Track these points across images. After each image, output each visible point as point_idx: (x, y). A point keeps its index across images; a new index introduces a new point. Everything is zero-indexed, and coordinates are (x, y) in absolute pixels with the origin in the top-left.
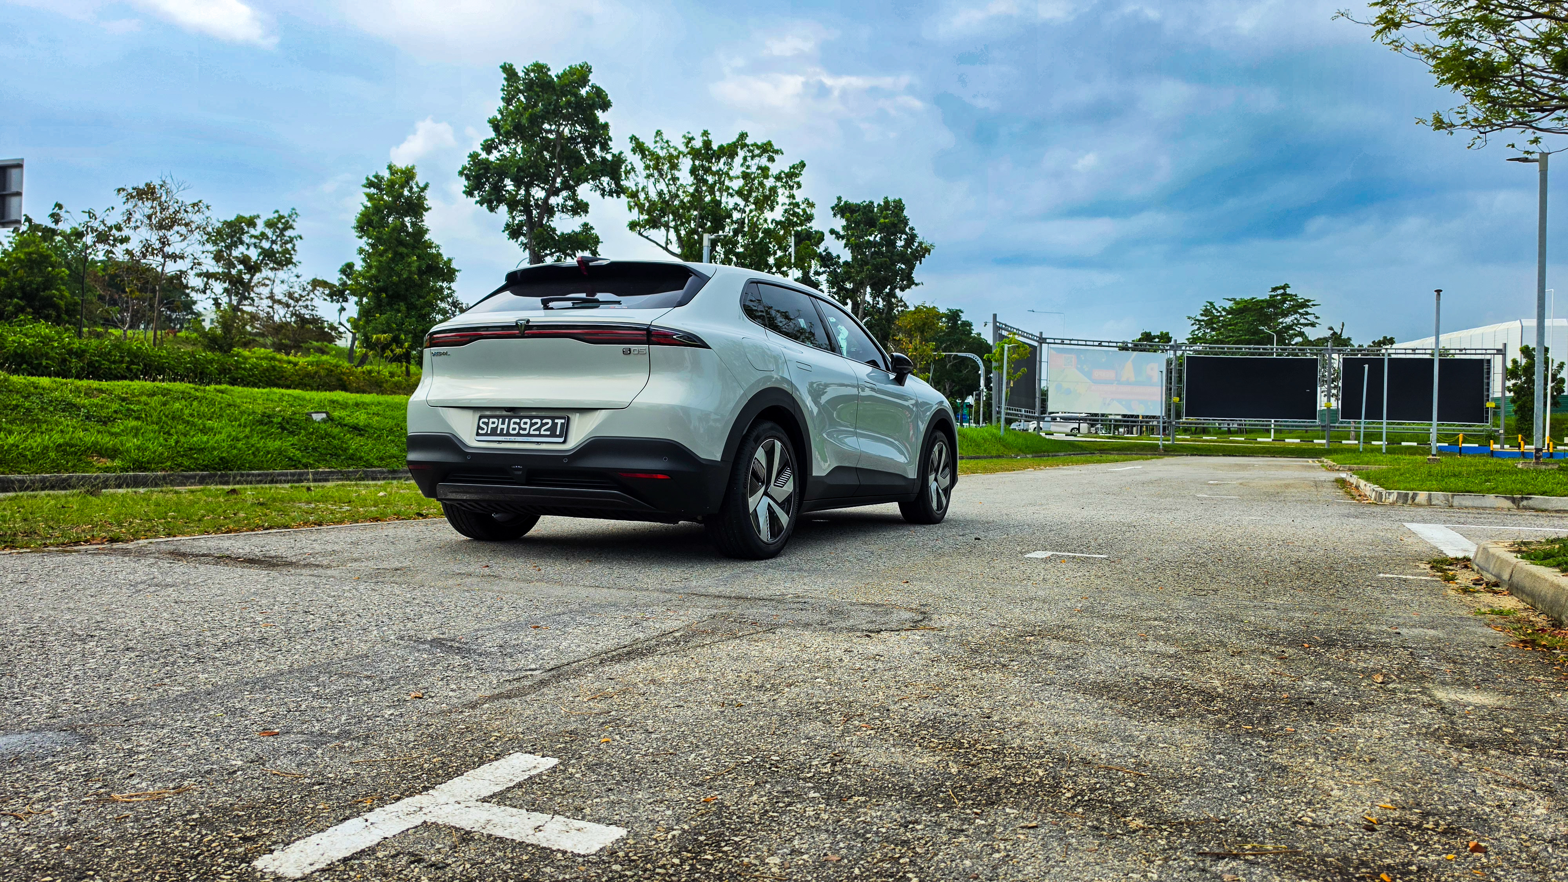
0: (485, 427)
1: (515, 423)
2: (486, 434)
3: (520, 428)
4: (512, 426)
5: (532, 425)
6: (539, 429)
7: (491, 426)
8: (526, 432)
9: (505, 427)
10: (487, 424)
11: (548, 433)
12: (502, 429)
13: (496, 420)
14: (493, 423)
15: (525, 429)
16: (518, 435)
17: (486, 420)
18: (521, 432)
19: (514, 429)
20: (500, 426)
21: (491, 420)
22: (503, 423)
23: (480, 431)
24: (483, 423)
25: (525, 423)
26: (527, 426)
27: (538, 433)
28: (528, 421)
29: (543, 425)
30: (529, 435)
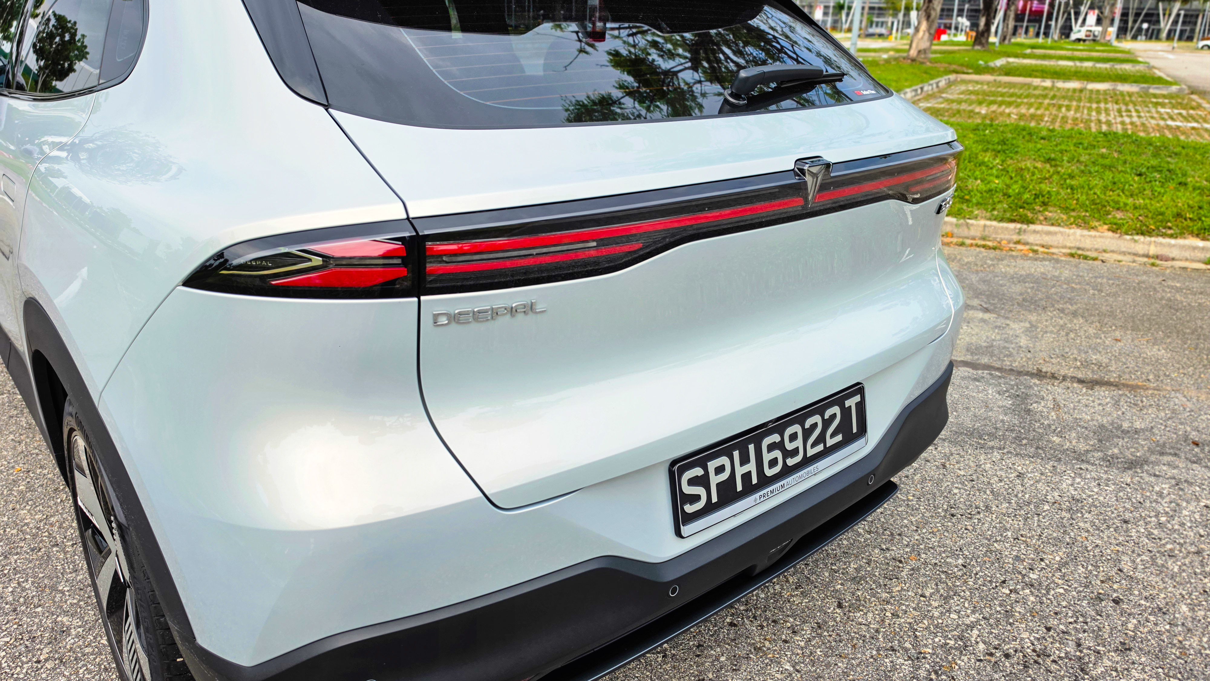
0: (700, 491)
1: (772, 447)
2: (710, 508)
3: (788, 454)
4: (767, 457)
5: (807, 433)
6: (821, 439)
7: (715, 480)
8: (798, 458)
9: (751, 467)
10: (703, 481)
11: (839, 438)
12: (747, 477)
13: (724, 460)
14: (720, 470)
15: (795, 452)
16: (787, 471)
17: (698, 471)
18: (791, 462)
19: (773, 463)
20: (740, 471)
21: (712, 465)
22: (745, 460)
23: (689, 509)
24: (692, 482)
25: (793, 437)
26: (799, 443)
27: (820, 448)
28: (796, 428)
29: (827, 424)
30: (807, 461)
